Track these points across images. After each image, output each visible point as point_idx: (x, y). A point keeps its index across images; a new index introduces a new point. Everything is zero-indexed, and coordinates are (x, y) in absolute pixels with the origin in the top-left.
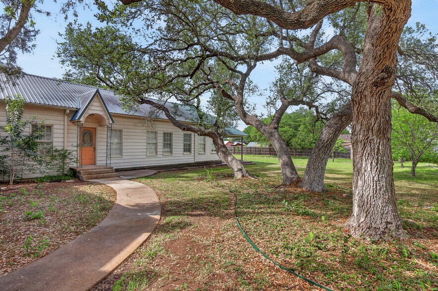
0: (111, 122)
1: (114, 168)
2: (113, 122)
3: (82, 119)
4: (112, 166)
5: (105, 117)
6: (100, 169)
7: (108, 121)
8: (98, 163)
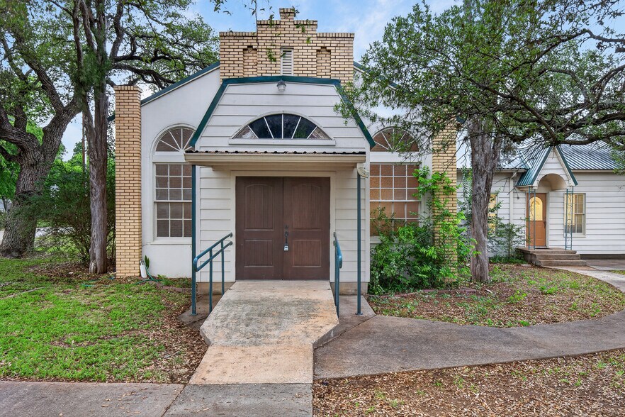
0: (573, 184)
1: (578, 253)
2: (576, 184)
3: (536, 184)
4: (574, 249)
5: (564, 177)
6: (558, 252)
7: (568, 183)
8: (551, 244)
